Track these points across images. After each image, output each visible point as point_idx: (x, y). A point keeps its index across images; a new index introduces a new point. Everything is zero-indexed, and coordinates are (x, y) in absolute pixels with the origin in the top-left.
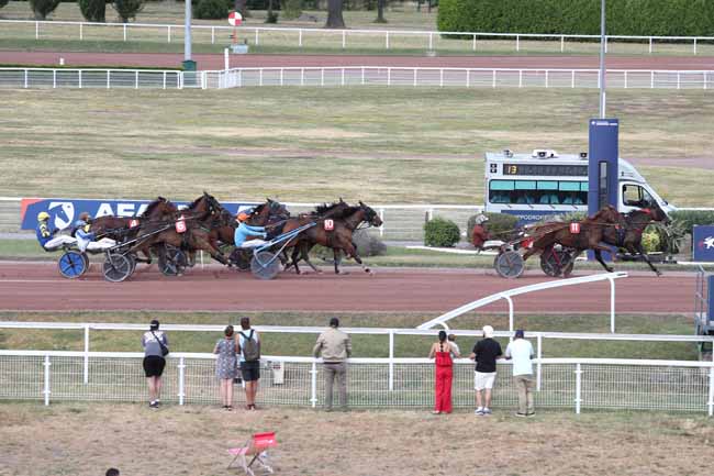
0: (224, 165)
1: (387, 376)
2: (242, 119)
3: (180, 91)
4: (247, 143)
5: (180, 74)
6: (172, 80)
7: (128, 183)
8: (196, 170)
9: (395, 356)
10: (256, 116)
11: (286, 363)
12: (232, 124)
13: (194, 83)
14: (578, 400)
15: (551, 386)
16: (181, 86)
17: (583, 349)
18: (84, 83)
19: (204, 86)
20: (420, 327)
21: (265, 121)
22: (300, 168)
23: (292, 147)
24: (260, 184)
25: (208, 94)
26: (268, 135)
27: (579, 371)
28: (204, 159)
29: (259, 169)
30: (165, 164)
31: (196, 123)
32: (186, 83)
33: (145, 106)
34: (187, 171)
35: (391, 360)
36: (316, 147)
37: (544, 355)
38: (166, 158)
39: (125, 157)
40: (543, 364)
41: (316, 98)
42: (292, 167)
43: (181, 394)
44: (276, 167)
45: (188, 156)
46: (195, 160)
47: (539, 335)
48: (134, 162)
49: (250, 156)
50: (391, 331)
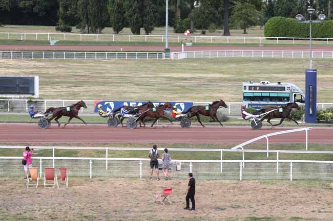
0: (174, 88)
1: (220, 167)
3: (163, 60)
4: (185, 79)
5: (164, 54)
6: (161, 56)
7: (137, 95)
8: (163, 90)
9: (223, 160)
10: (190, 69)
11: (182, 162)
12: (181, 72)
13: (169, 57)
14: (291, 175)
15: (282, 171)
16: (164, 58)
17: (295, 156)
18: (128, 57)
19: (172, 58)
20: (232, 149)
21: (193, 71)
22: (203, 89)
23: (202, 81)
24: (187, 95)
25: (174, 61)
26: (193, 76)
27: (291, 165)
28: (168, 86)
29: (187, 89)
30: (153, 87)
31: (167, 72)
32: (166, 57)
33: (150, 66)
34: (160, 90)
35: (221, 161)
36: (211, 80)
37: (280, 159)
38: (153, 85)
39: (138, 85)
40: (279, 162)
41: (214, 62)
42: (200, 88)
43: (141, 174)
44: (194, 88)
45: (162, 84)
46: (165, 86)
47: (277, 151)
48: (141, 87)
49: (185, 84)
50: (221, 150)
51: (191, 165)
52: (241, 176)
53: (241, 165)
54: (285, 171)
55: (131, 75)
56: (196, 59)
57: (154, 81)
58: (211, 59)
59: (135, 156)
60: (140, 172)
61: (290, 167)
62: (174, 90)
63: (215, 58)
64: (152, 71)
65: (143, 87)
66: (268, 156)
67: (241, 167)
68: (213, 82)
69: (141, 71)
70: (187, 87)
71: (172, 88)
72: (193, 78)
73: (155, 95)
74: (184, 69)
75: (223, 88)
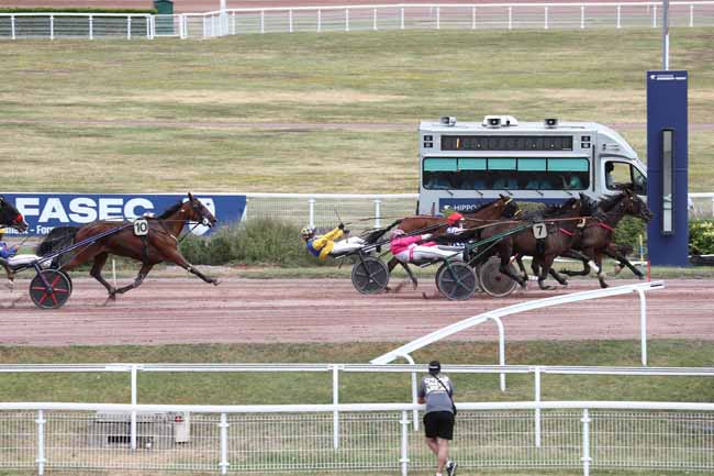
0: (184, 143)
1: (330, 428)
2: (227, 79)
3: (150, 42)
4: (224, 111)
5: (151, 19)
6: (140, 27)
7: (48, 169)
8: (143, 151)
9: (340, 401)
10: (246, 76)
11: (193, 414)
12: (211, 86)
13: (171, 30)
14: (586, 457)
15: (554, 441)
16: (151, 35)
17: (601, 388)
18: (18, 33)
19: (183, 34)
21: (256, 82)
22: (287, 145)
23: (284, 116)
24: (229, 167)
25: (190, 45)
26: (256, 100)
27: (586, 419)
28: (159, 136)
29: (232, 147)
30: (104, 142)
31: (161, 86)
32: (158, 30)
33: (97, 64)
34: (132, 151)
35: (336, 407)
36: (317, 115)
37: (545, 396)
38: (105, 134)
39: (51, 133)
40: (542, 410)
41: (333, 49)
42: (277, 144)
43: (41, 459)
44: (255, 144)
45: (140, 129)
46: (149, 136)
47: (538, 369)
48: (61, 141)
49: (224, 130)
50: (336, 368)
51: (224, 424)
52: (405, 459)
53: (404, 421)
54: (566, 440)
55: (29, 99)
56: (267, 36)
57: (109, 119)
58: (323, 37)
59: (22, 394)
60: (36, 452)
61: (582, 424)
62: (183, 151)
63: (337, 36)
64: (109, 83)
65: (67, 141)
66: (503, 387)
67: (405, 429)
68: (323, 121)
69: (65, 82)
70: (229, 141)
71: (175, 145)
72: (253, 106)
73: (111, 169)
74: (226, 75)
75: (360, 142)
